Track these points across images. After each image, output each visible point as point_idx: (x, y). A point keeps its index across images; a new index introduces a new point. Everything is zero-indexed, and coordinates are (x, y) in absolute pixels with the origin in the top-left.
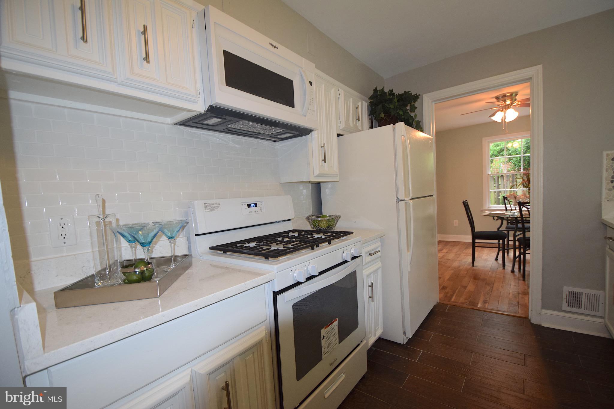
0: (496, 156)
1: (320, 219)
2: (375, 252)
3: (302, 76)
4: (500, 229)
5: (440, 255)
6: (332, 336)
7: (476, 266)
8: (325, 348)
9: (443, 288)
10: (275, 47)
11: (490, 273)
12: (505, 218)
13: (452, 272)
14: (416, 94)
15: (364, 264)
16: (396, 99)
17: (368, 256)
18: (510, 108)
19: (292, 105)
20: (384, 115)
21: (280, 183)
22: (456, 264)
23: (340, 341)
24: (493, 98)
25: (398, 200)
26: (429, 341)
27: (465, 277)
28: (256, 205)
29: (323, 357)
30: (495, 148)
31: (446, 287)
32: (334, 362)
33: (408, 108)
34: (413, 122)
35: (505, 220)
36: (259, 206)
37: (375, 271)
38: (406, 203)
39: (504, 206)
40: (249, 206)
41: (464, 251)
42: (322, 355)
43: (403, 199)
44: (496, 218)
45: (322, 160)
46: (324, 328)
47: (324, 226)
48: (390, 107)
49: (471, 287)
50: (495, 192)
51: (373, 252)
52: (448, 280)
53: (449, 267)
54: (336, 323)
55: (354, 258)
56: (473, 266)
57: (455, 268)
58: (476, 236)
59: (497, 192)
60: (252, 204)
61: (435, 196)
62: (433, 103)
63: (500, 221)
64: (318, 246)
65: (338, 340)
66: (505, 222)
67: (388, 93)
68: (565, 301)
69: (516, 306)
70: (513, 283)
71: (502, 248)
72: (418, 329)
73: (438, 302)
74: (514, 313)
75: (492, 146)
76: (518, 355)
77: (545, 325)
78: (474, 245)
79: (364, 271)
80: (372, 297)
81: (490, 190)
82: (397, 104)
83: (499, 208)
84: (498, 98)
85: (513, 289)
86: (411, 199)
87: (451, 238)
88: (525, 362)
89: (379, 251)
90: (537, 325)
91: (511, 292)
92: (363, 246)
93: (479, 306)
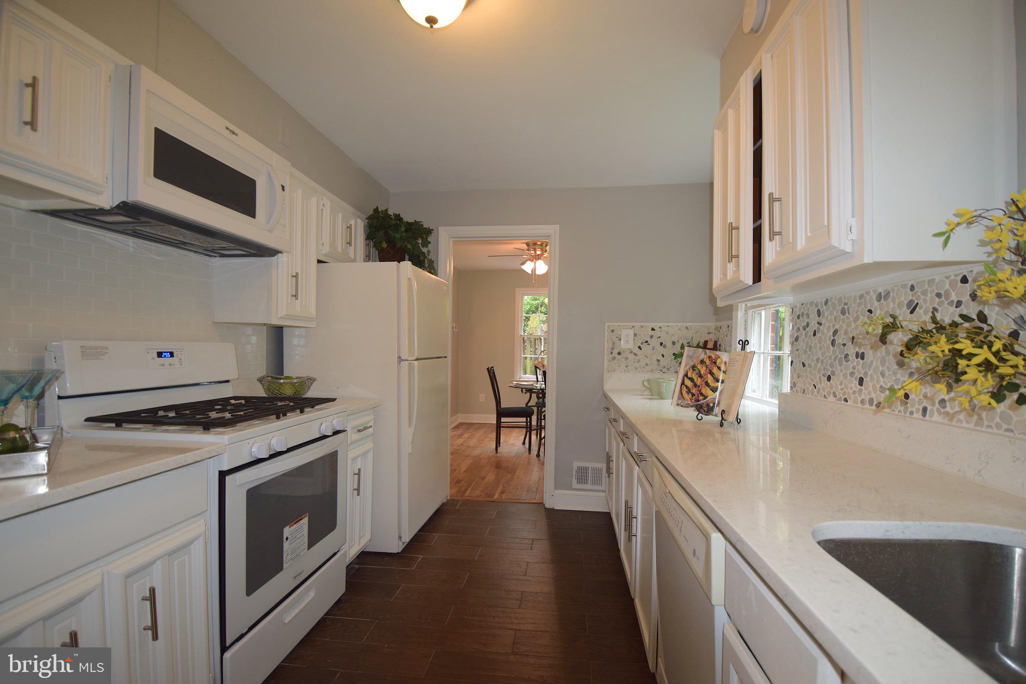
0: (534, 312)
1: (282, 381)
2: (366, 428)
3: (270, 176)
4: (528, 405)
5: (459, 441)
6: (299, 538)
7: (500, 453)
8: (288, 554)
9: (456, 482)
10: (233, 133)
11: (514, 459)
12: (533, 390)
13: (471, 461)
14: (429, 228)
15: (349, 443)
16: (403, 227)
17: (355, 433)
18: (540, 259)
19: (252, 214)
20: (386, 245)
21: (215, 323)
22: (477, 452)
23: (310, 546)
24: (523, 243)
25: (400, 359)
26: (432, 544)
27: (485, 466)
28: (172, 354)
29: (285, 566)
30: (533, 302)
31: (461, 481)
32: (299, 575)
33: (420, 241)
34: (424, 261)
35: (535, 392)
36: (177, 357)
37: (365, 454)
38: (410, 364)
39: (535, 376)
40: (160, 355)
41: (489, 435)
42: (282, 563)
43: (407, 358)
44: (524, 390)
45: (293, 296)
46: (288, 527)
47: (288, 391)
48: (395, 235)
49: (491, 477)
50: (531, 358)
51: (362, 428)
52: (465, 472)
53: (468, 456)
54: (305, 521)
55: (336, 433)
56: (497, 452)
57: (475, 457)
58: (502, 413)
59: (534, 358)
60: (165, 352)
61: (449, 358)
62: (451, 240)
63: (528, 394)
64: (285, 415)
65: (306, 544)
66: (534, 395)
67: (393, 217)
68: (574, 478)
69: (534, 492)
70: (536, 469)
71: (529, 429)
72: (418, 532)
73: (448, 498)
74: (530, 500)
75: (527, 299)
76: (526, 541)
77: (558, 507)
78: (499, 426)
79: (348, 453)
80: (358, 490)
81: (523, 356)
82: (404, 234)
83: (528, 378)
84: (528, 244)
85: (535, 476)
86: (417, 360)
87: (476, 418)
88: (532, 547)
89: (371, 427)
90: (551, 509)
91: (532, 478)
92: (349, 418)
93: (496, 497)
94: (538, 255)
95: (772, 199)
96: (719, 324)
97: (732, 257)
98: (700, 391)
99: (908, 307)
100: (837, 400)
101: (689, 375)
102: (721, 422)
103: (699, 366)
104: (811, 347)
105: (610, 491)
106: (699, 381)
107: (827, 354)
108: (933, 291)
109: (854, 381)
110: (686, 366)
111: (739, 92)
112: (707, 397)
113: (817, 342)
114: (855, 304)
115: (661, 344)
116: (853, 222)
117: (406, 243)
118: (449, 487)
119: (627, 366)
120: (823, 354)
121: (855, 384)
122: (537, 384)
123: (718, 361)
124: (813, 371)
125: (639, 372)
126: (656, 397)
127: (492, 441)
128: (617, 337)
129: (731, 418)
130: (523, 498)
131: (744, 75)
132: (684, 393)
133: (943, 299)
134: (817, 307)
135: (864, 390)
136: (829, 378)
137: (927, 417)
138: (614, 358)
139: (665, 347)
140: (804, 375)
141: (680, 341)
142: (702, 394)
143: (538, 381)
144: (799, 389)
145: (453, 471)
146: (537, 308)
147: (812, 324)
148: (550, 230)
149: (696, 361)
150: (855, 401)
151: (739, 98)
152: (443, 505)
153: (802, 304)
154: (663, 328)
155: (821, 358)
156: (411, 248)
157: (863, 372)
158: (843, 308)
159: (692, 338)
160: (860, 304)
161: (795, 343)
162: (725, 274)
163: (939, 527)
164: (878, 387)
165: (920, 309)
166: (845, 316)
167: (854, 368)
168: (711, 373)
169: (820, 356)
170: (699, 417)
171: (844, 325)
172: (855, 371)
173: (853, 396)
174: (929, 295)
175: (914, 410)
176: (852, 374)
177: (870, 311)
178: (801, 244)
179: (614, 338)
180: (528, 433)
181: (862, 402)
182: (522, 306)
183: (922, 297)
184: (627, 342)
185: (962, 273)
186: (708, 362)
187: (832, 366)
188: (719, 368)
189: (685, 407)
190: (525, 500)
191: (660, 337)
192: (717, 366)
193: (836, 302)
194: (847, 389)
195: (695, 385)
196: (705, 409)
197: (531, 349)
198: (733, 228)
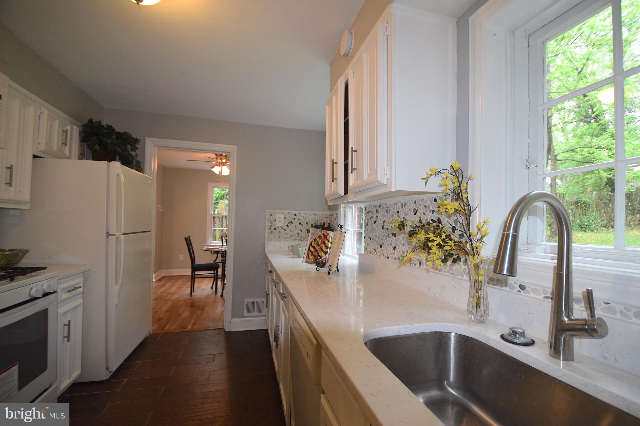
0: (222, 199)
2: (75, 288)
4: (216, 261)
5: (162, 290)
6: (10, 382)
7: (194, 296)
9: (157, 320)
11: (204, 300)
12: (219, 252)
13: (171, 304)
14: (137, 138)
15: (59, 301)
16: (114, 135)
17: (65, 293)
18: (225, 165)
20: (99, 147)
22: (176, 297)
23: (20, 387)
24: (213, 154)
25: (108, 235)
26: (135, 369)
27: (182, 307)
30: (221, 192)
31: (162, 319)
33: (129, 147)
34: (132, 161)
35: (220, 253)
37: (75, 308)
38: (117, 238)
39: (221, 242)
41: (186, 284)
43: (115, 234)
44: (212, 252)
45: (8, 184)
48: (107, 141)
49: (186, 314)
50: (219, 230)
51: (72, 288)
52: (165, 312)
53: (168, 300)
54: (16, 368)
55: (46, 295)
56: (191, 296)
57: (174, 300)
58: (195, 268)
59: (221, 230)
61: (153, 232)
62: (156, 148)
63: (216, 255)
65: (17, 386)
66: (220, 255)
67: (106, 127)
68: (245, 309)
69: (218, 321)
70: (220, 305)
71: (216, 278)
72: (123, 362)
73: (151, 333)
74: (215, 327)
75: (216, 190)
76: (210, 356)
77: (233, 330)
78: (193, 278)
79: (59, 309)
80: (68, 337)
81: (213, 228)
82: (115, 141)
83: (216, 243)
84: (216, 155)
85: (219, 310)
86: (124, 234)
87: (177, 272)
88: (214, 360)
89: (81, 287)
90: (229, 331)
91: (217, 312)
92: (60, 281)
93: (189, 328)
94: (224, 162)
95: (352, 151)
96: (332, 212)
97: (334, 179)
98: (318, 254)
99: (414, 212)
100: (385, 258)
101: (313, 245)
102: (329, 272)
103: (318, 239)
104: (373, 229)
105: (268, 316)
106: (318, 248)
107: (380, 233)
108: (423, 204)
109: (392, 248)
110: (311, 239)
111: (337, 88)
112: (322, 257)
113: (376, 226)
114: (392, 208)
115: (300, 223)
116: (387, 169)
117: (117, 147)
118: (151, 325)
119: (280, 237)
120: (379, 233)
121: (392, 249)
122: (222, 248)
123: (328, 236)
124: (374, 242)
125: (287, 240)
126: (296, 256)
127: (189, 288)
128: (274, 219)
129: (334, 269)
130: (210, 326)
131: (340, 79)
132: (310, 255)
133: (427, 209)
134: (376, 208)
135: (396, 253)
136: (381, 246)
137: (421, 267)
138: (272, 232)
139: (302, 225)
140: (370, 244)
141: (311, 222)
142: (319, 256)
143: (223, 245)
144: (368, 252)
145: (155, 313)
146: (224, 196)
147: (374, 217)
148: (231, 149)
149: (316, 236)
150: (392, 259)
151: (338, 92)
152: (146, 339)
153: (370, 206)
154: (301, 214)
155: (378, 235)
156: (121, 152)
157: (395, 243)
158: (387, 209)
159: (318, 220)
160: (394, 208)
161: (366, 226)
162: (331, 188)
163: (421, 326)
164: (402, 251)
165: (418, 213)
166: (388, 214)
167: (392, 241)
168: (324, 244)
169: (377, 234)
170: (318, 269)
171: (388, 218)
172: (392, 243)
173: (391, 256)
174: (422, 206)
175: (416, 263)
176: (391, 244)
177: (398, 212)
178: (365, 177)
179: (272, 219)
180: (215, 281)
181: (395, 259)
182: (212, 195)
183: (419, 207)
184: (280, 223)
185: (434, 197)
186: (322, 237)
187: (382, 239)
188: (328, 241)
189: (310, 263)
190: (211, 327)
191: (299, 219)
192: (327, 240)
193: (384, 206)
194: (389, 252)
195: (316, 250)
196: (320, 264)
197: (219, 223)
198: (334, 163)
